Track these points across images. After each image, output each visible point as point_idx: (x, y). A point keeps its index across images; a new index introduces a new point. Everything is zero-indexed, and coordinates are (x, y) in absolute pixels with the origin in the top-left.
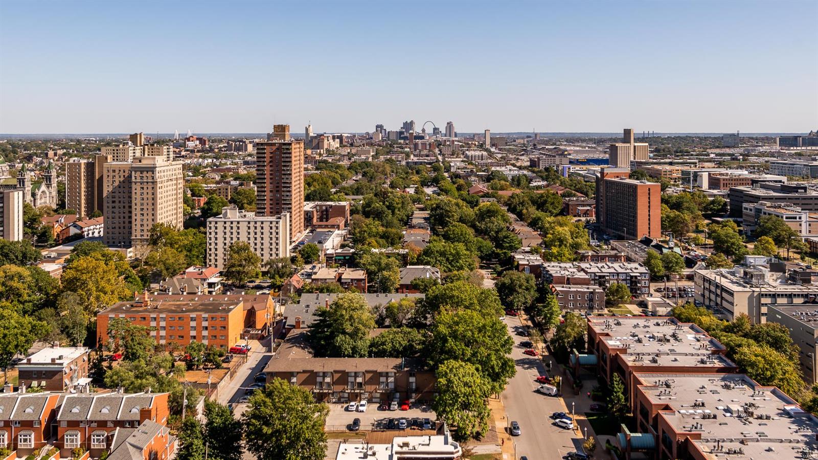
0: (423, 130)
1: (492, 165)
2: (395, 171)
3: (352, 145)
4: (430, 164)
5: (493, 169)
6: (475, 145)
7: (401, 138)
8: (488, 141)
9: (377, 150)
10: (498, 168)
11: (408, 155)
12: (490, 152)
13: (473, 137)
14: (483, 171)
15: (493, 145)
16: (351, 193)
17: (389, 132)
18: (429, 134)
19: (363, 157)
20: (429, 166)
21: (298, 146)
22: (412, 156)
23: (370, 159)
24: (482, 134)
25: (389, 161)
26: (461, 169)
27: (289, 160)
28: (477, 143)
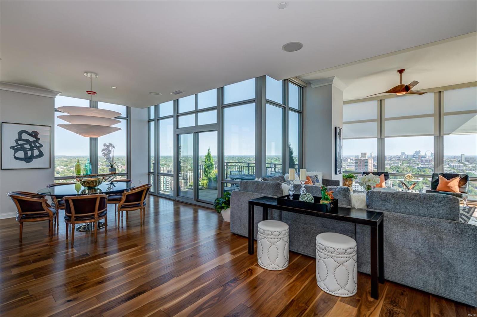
0: (426, 154)
1: (466, 170)
2: (412, 171)
3: (391, 160)
4: (430, 168)
5: (467, 172)
6: (455, 161)
7: (414, 157)
8: (463, 159)
9: (402, 162)
10: (471, 172)
11: (418, 164)
12: (465, 164)
13: (454, 157)
14: (461, 172)
15: (466, 161)
16: (392, 178)
17: (408, 155)
18: (428, 156)
19: (396, 165)
20: (430, 169)
21: (371, 160)
22: (420, 165)
23: (399, 166)
24: (459, 157)
25: (409, 167)
26: (448, 171)
27: (367, 165)
28: (456, 160)
